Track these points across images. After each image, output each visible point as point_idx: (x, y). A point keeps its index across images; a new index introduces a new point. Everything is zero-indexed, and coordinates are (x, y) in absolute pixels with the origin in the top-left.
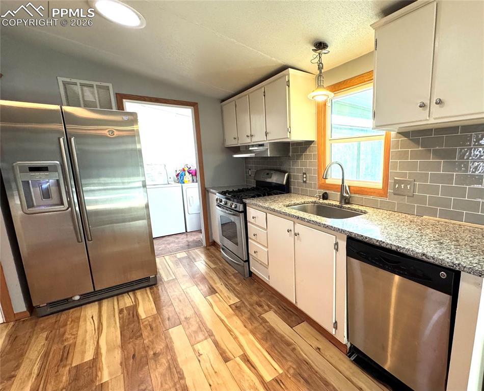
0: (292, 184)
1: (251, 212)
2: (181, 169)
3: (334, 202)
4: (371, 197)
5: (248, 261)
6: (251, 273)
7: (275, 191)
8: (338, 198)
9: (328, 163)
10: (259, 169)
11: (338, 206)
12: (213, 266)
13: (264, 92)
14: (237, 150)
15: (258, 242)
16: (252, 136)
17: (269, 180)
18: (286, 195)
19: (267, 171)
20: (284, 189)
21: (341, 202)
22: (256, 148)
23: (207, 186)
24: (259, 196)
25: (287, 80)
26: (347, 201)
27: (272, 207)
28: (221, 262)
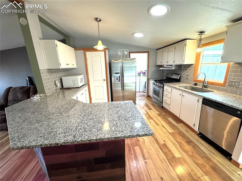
0: (181, 79)
1: (166, 87)
2: (140, 72)
3: (200, 86)
4: (217, 86)
5: (162, 103)
6: (163, 107)
7: (174, 81)
8: (202, 85)
9: (198, 73)
10: (168, 73)
11: (201, 88)
12: (150, 103)
13: (175, 47)
14: (161, 66)
15: (167, 97)
16: (168, 62)
17: (171, 77)
18: (178, 83)
19: (172, 74)
20: (178, 81)
21: (202, 87)
22: (169, 66)
23: (149, 78)
24: (168, 82)
25: (185, 44)
26: (206, 87)
27: (174, 87)
28: (152, 102)
